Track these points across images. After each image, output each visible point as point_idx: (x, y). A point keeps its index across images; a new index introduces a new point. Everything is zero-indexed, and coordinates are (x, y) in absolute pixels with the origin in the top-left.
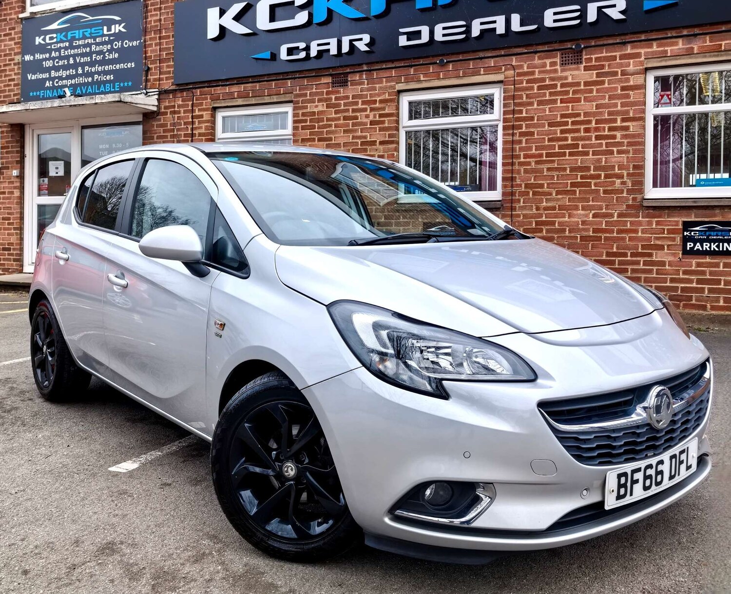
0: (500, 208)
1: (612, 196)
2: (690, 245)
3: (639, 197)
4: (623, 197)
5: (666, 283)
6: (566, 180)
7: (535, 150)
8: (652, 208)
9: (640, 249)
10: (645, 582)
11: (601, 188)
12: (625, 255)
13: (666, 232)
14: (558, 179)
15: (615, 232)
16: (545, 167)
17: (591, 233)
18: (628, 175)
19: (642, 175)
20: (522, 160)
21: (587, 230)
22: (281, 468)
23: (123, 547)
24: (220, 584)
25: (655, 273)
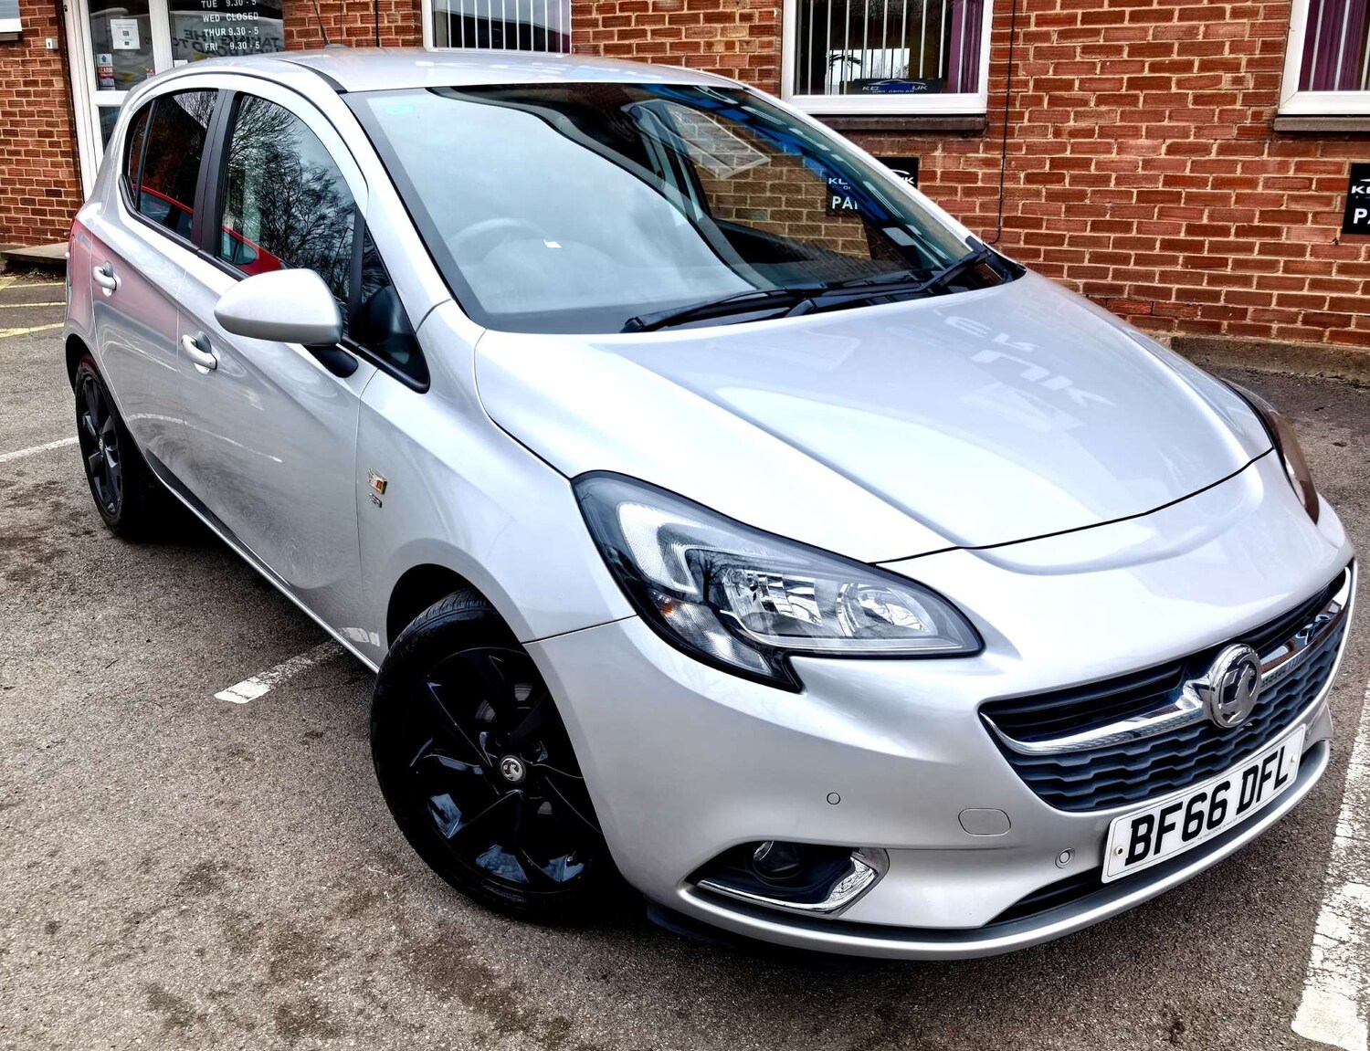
0: (982, 131)
1: (1212, 107)
2: (1361, 213)
3: (1267, 110)
4: (1235, 110)
5: (1302, 289)
6: (1118, 73)
7: (1062, 8)
8: (1291, 136)
9: (1256, 220)
10: (1170, 991)
11: (1190, 92)
12: (1224, 231)
13: (1314, 186)
14: (1102, 72)
15: (1210, 184)
16: (1078, 44)
17: (1161, 184)
18: (1250, 63)
19: (1280, 63)
20: (1033, 28)
21: (1153, 179)
22: (497, 762)
23: (227, 875)
24: (391, 967)
25: (1281, 269)
